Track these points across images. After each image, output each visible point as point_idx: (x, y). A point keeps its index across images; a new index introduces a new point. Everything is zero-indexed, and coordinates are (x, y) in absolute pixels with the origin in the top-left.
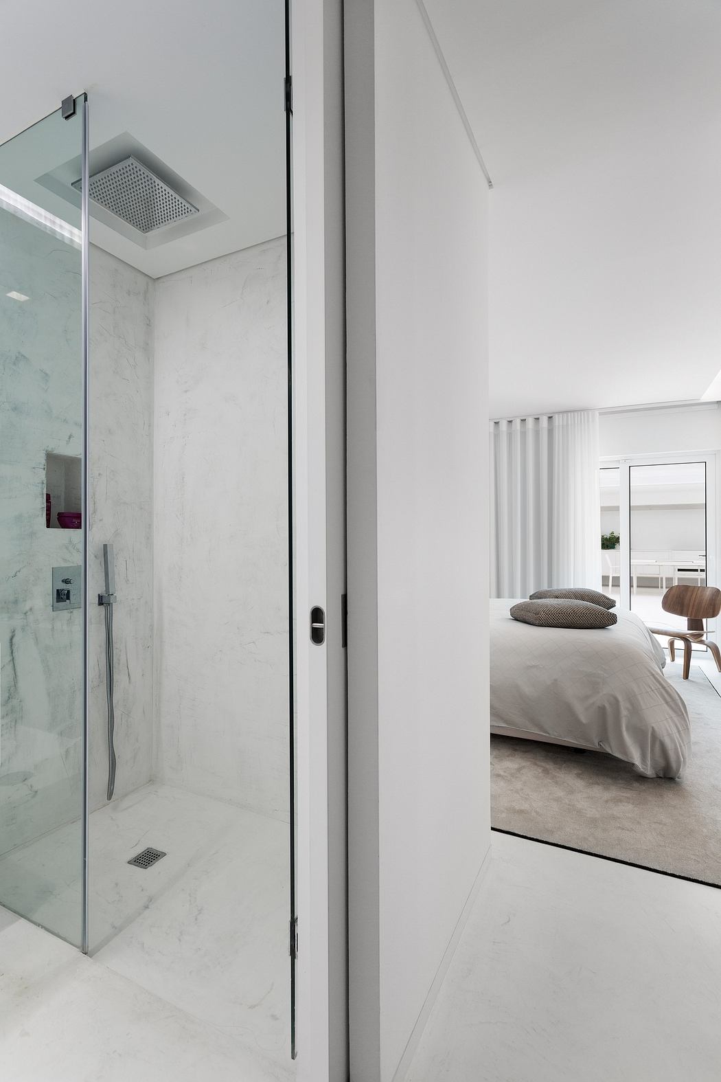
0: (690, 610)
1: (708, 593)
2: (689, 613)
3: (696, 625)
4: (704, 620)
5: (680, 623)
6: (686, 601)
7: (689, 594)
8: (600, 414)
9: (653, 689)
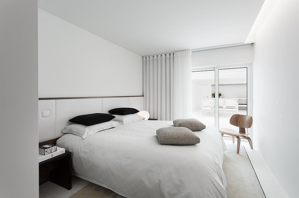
0: (240, 124)
1: (247, 118)
2: (240, 125)
3: (242, 131)
4: (246, 129)
5: (236, 130)
6: (239, 121)
7: (240, 118)
8: (192, 52)
9: (212, 192)
